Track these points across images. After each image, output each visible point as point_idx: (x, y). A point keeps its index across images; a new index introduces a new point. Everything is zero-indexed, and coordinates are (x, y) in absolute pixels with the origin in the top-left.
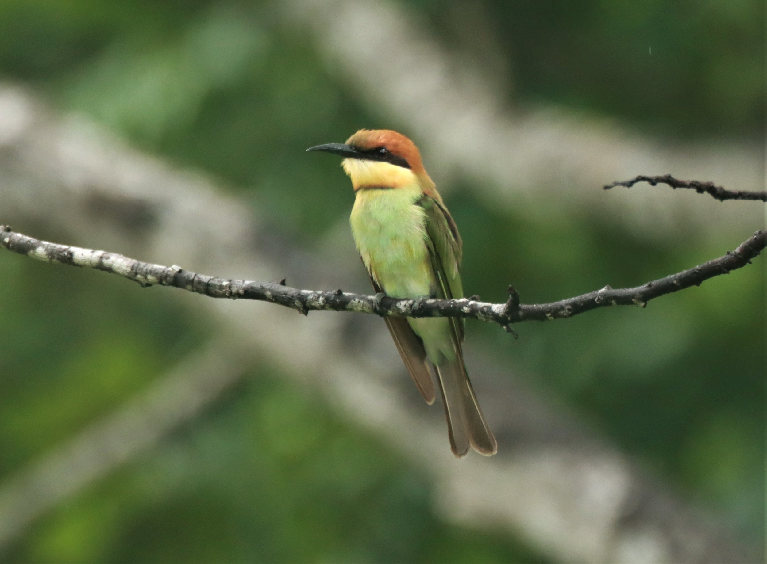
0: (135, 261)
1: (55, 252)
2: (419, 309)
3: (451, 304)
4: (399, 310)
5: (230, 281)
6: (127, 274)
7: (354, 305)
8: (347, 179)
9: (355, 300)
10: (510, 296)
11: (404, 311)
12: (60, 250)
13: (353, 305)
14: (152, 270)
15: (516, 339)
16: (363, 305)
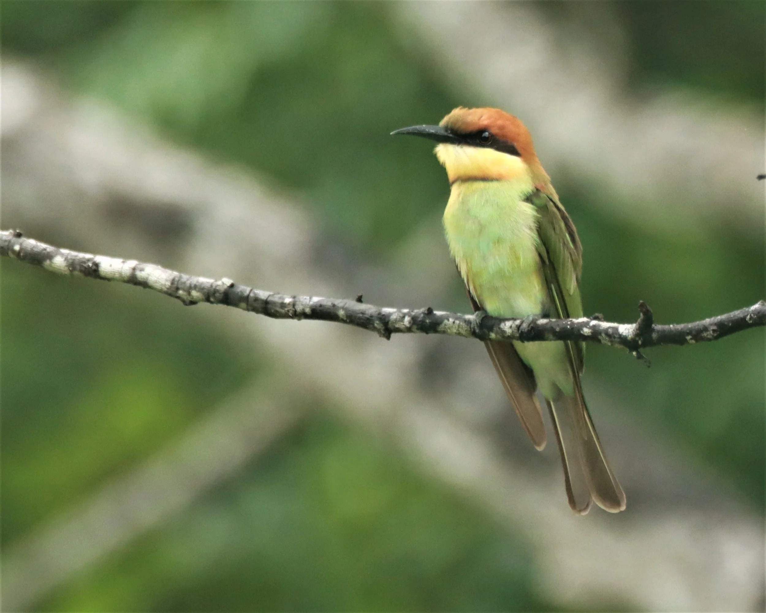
0: (175, 274)
1: (77, 262)
2: (528, 331)
3: (568, 325)
4: (503, 332)
5: (294, 297)
6: (166, 289)
7: (448, 326)
8: (441, 170)
9: (448, 320)
10: (641, 315)
11: (509, 334)
12: (84, 260)
13: (446, 326)
14: (197, 284)
15: (649, 367)
16: (459, 326)
